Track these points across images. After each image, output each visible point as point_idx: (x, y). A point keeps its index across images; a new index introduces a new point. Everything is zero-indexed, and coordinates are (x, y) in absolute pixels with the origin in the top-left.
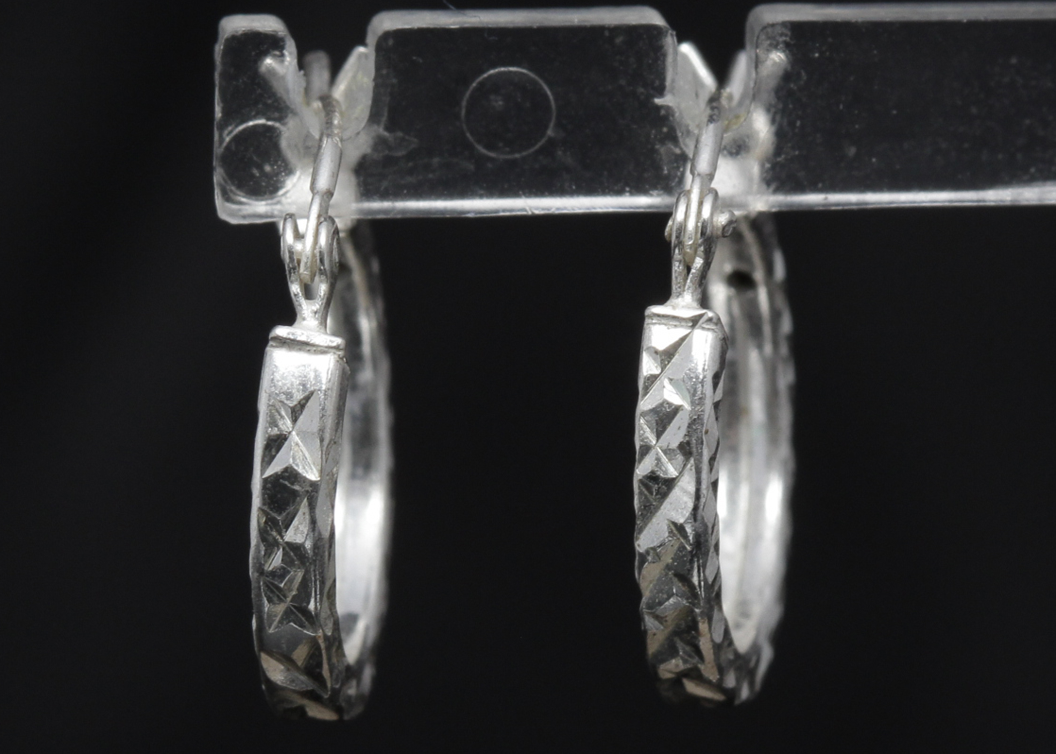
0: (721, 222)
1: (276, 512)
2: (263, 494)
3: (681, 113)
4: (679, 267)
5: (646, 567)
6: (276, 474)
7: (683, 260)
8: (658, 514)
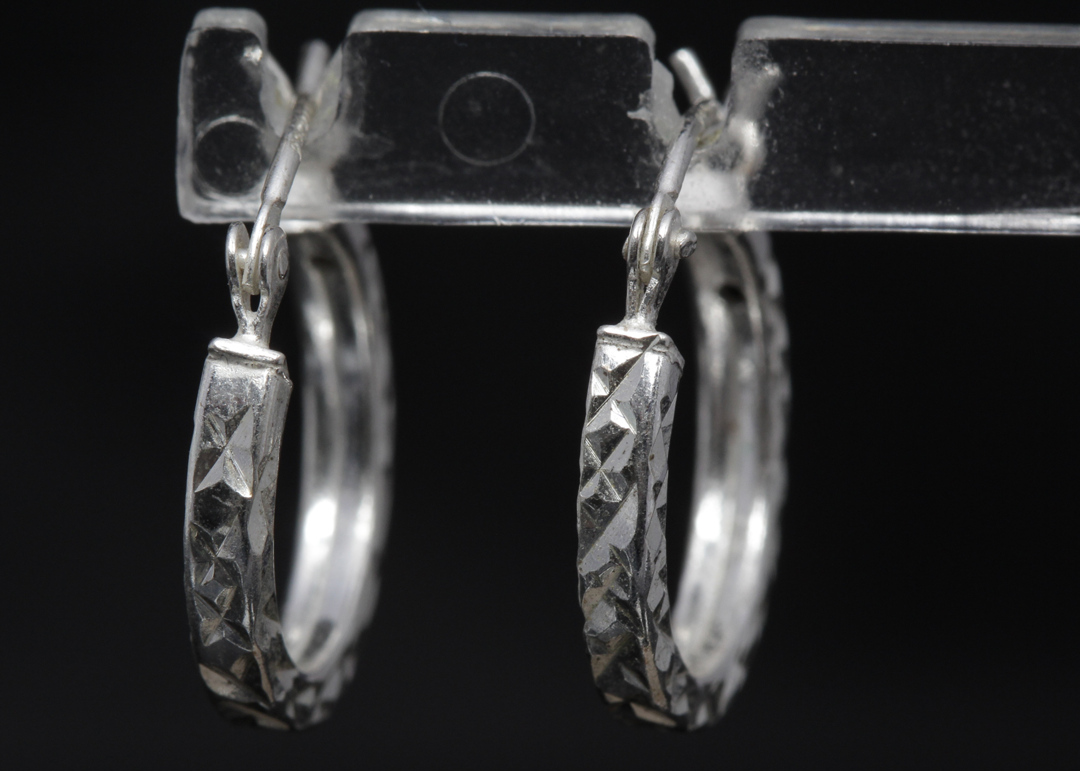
0: (679, 243)
1: (208, 527)
2: (195, 509)
3: (654, 127)
4: (633, 286)
5: (588, 592)
6: (208, 489)
7: (638, 280)
8: (601, 538)
